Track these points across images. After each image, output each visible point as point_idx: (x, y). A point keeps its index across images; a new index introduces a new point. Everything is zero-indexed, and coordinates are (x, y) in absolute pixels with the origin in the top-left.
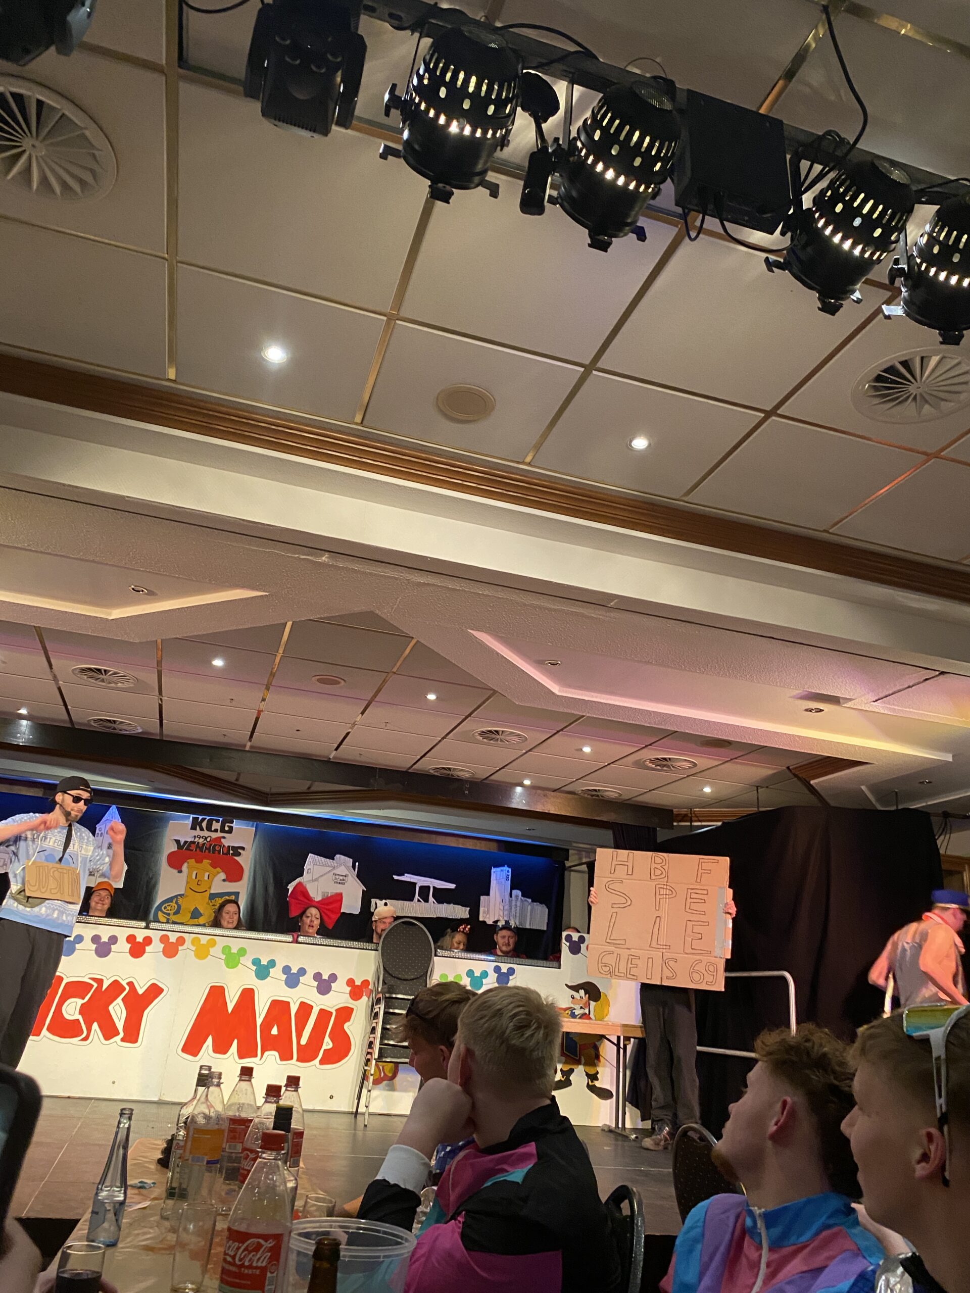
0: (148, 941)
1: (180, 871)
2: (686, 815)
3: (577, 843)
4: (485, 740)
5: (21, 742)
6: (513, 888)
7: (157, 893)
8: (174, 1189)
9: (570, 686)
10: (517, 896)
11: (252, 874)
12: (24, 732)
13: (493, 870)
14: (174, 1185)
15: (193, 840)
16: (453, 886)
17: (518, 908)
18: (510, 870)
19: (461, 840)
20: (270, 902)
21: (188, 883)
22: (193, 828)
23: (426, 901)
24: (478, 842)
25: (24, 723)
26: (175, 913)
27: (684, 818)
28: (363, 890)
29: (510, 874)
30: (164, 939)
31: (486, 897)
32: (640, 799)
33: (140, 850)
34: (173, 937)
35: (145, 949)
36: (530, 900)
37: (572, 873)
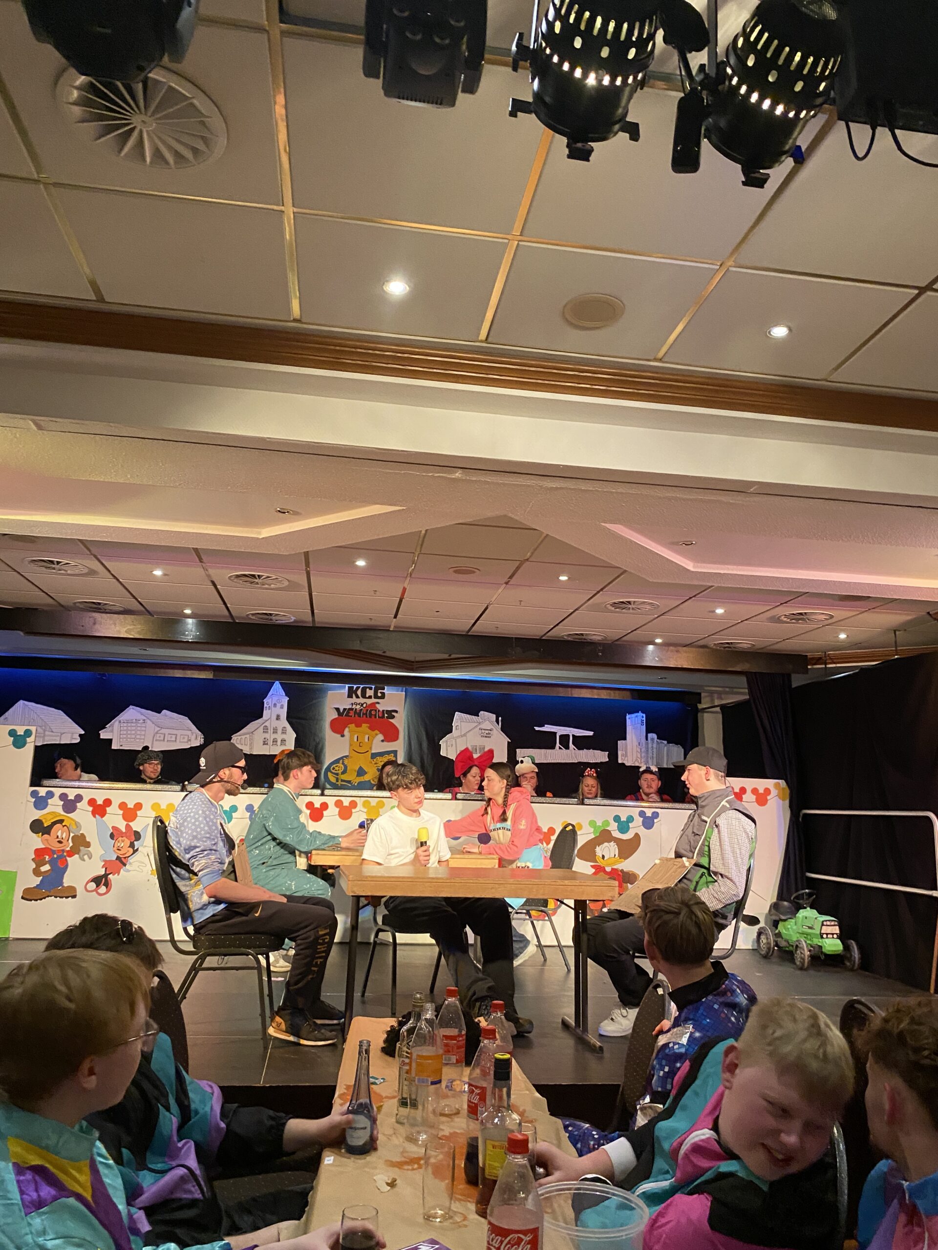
0: (325, 806)
1: (343, 736)
2: (820, 658)
3: (709, 686)
4: (617, 610)
5: (190, 639)
6: (648, 731)
7: (324, 756)
8: (406, 1099)
9: (704, 560)
10: (652, 739)
11: (407, 733)
12: (191, 629)
13: (628, 716)
14: (405, 1096)
15: (350, 707)
16: (591, 733)
17: (655, 750)
18: (644, 715)
19: (595, 691)
20: (425, 757)
21: (351, 745)
22: (350, 696)
23: (567, 748)
24: (612, 692)
25: (190, 621)
26: (343, 773)
27: (818, 661)
28: (508, 742)
29: (644, 719)
30: (339, 804)
31: (623, 741)
32: (772, 647)
33: (306, 720)
34: (346, 802)
35: (323, 814)
36: (665, 742)
37: (705, 715)
